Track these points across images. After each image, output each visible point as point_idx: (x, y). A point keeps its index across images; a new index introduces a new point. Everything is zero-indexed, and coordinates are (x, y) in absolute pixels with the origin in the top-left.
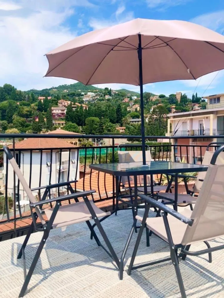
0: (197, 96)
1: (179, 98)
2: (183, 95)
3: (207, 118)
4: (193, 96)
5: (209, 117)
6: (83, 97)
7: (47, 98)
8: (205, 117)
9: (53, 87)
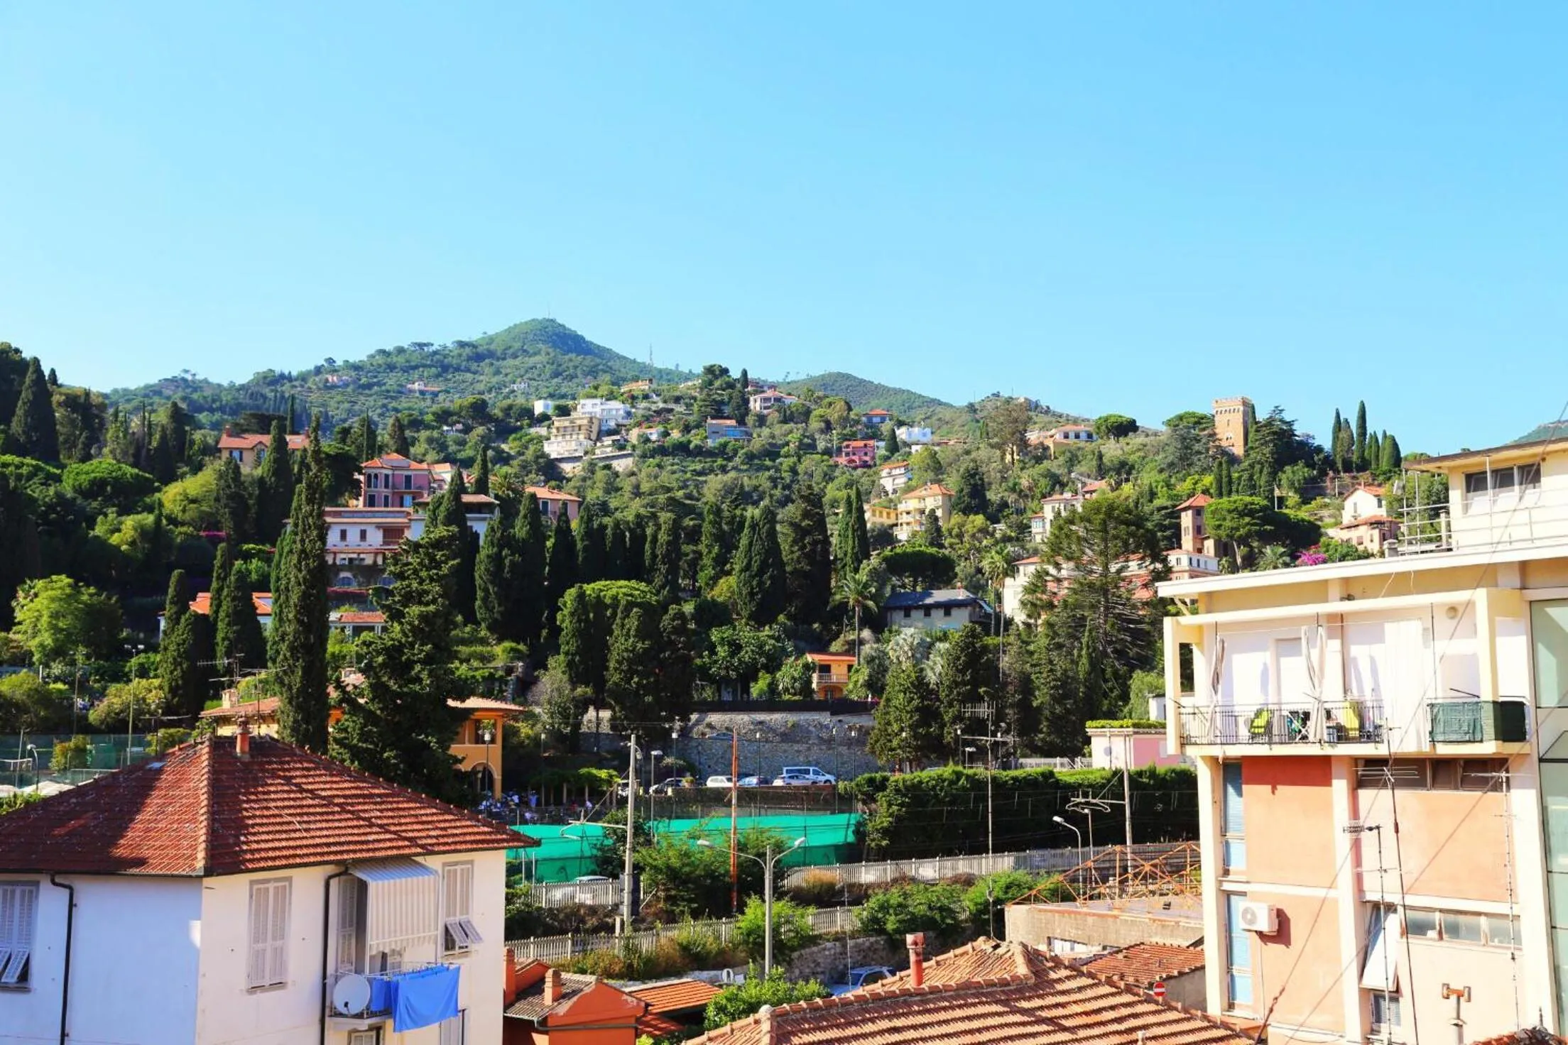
0: (1370, 430)
1: (1231, 434)
2: (1262, 416)
3: (1453, 610)
4: (1339, 425)
5: (1469, 604)
6: (543, 431)
7: (281, 445)
8: (1442, 605)
9: (330, 361)
